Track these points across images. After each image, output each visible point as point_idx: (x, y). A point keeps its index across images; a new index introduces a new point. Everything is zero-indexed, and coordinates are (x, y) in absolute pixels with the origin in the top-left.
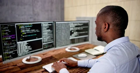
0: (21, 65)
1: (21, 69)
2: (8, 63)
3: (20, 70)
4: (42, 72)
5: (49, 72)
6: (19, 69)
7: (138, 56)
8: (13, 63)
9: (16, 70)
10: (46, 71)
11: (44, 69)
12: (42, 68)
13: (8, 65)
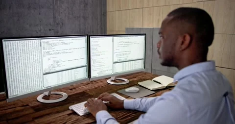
0: (35, 105)
1: (35, 110)
2: (14, 102)
3: (34, 112)
4: (69, 115)
5: (79, 115)
6: (32, 111)
7: (225, 95)
8: (22, 102)
9: (27, 112)
10: (74, 113)
11: (72, 110)
12: (69, 109)
13: (14, 104)
